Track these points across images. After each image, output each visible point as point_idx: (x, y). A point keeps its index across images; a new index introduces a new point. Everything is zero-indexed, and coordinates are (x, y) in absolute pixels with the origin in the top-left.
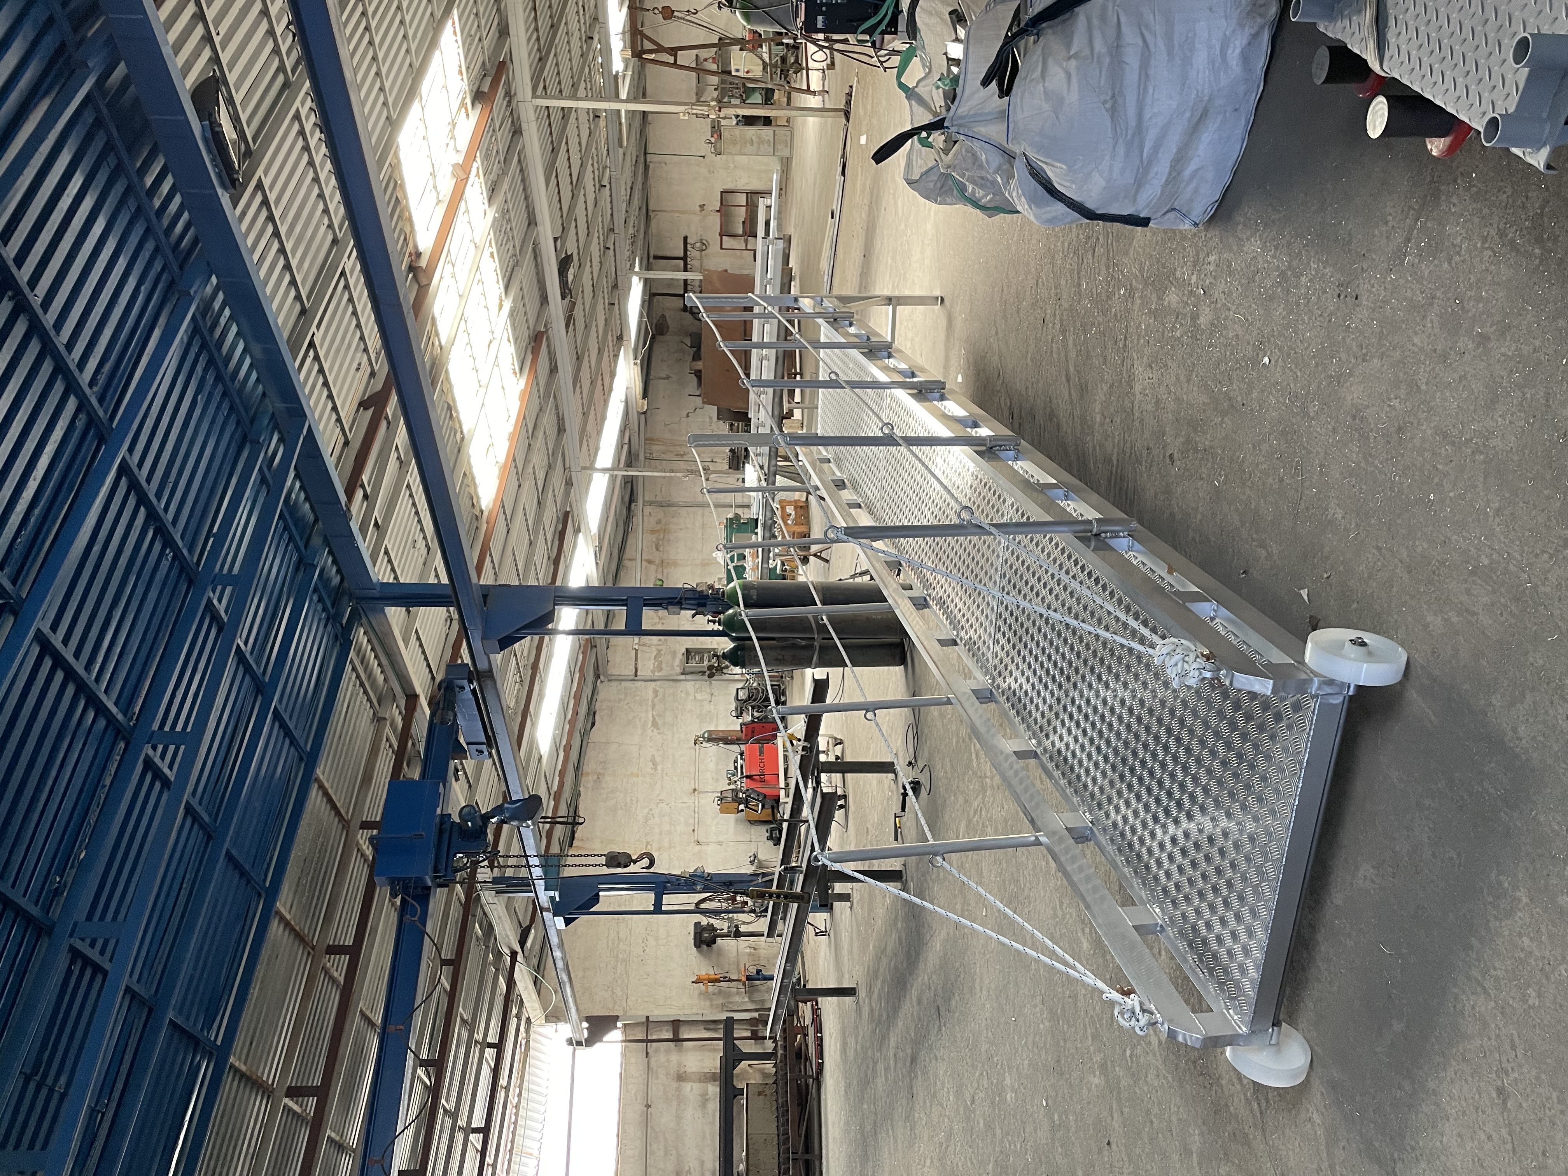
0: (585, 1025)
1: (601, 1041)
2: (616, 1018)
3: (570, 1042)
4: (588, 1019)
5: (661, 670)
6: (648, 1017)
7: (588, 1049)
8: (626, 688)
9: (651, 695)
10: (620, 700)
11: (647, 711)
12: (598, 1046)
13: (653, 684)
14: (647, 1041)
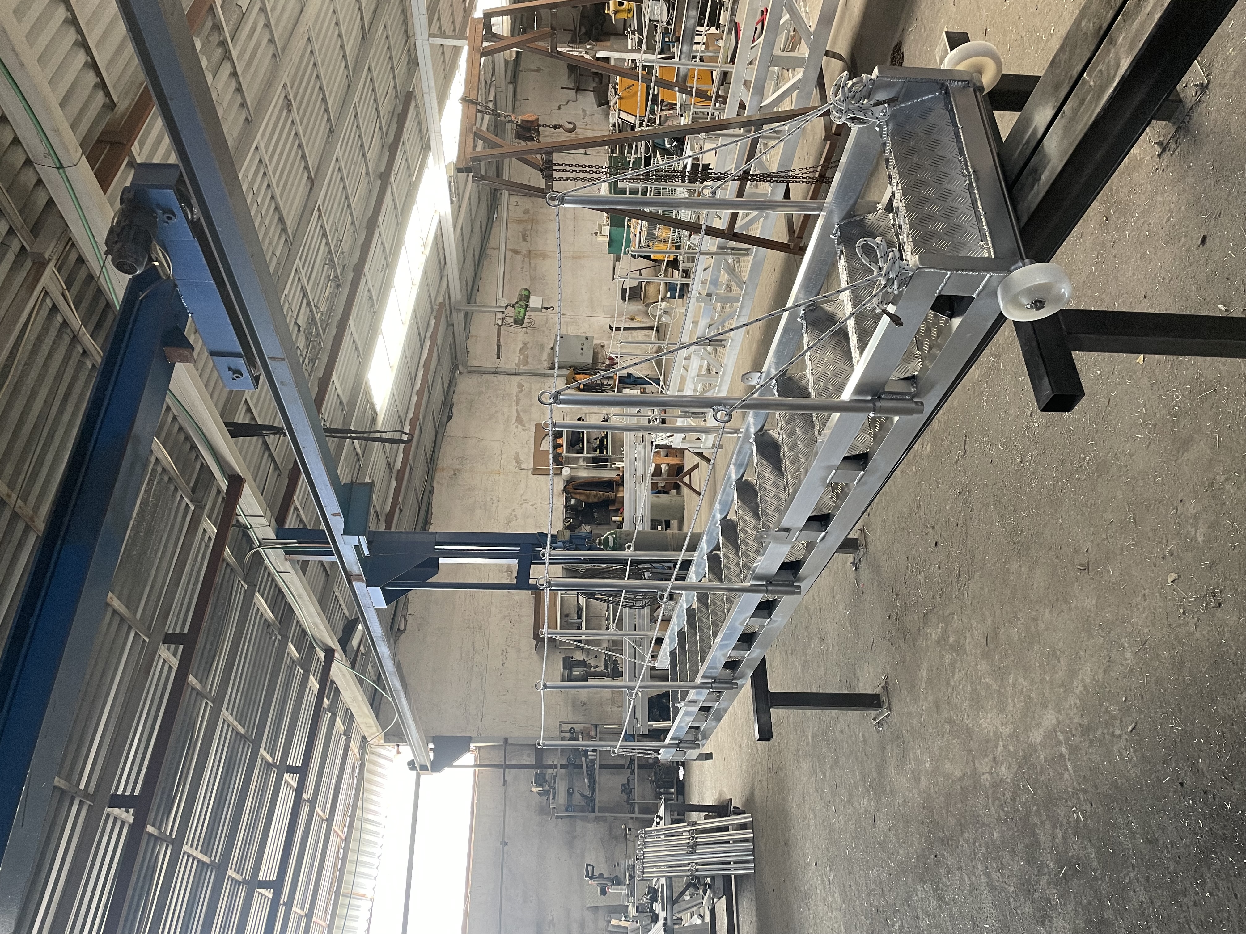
0: (431, 746)
1: (451, 766)
2: (470, 739)
3: (412, 765)
4: (435, 740)
5: (527, 363)
6: (506, 740)
7: (436, 775)
8: (487, 381)
9: (515, 390)
10: (480, 393)
11: (510, 406)
12: (447, 771)
13: (518, 378)
14: (506, 767)
